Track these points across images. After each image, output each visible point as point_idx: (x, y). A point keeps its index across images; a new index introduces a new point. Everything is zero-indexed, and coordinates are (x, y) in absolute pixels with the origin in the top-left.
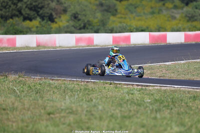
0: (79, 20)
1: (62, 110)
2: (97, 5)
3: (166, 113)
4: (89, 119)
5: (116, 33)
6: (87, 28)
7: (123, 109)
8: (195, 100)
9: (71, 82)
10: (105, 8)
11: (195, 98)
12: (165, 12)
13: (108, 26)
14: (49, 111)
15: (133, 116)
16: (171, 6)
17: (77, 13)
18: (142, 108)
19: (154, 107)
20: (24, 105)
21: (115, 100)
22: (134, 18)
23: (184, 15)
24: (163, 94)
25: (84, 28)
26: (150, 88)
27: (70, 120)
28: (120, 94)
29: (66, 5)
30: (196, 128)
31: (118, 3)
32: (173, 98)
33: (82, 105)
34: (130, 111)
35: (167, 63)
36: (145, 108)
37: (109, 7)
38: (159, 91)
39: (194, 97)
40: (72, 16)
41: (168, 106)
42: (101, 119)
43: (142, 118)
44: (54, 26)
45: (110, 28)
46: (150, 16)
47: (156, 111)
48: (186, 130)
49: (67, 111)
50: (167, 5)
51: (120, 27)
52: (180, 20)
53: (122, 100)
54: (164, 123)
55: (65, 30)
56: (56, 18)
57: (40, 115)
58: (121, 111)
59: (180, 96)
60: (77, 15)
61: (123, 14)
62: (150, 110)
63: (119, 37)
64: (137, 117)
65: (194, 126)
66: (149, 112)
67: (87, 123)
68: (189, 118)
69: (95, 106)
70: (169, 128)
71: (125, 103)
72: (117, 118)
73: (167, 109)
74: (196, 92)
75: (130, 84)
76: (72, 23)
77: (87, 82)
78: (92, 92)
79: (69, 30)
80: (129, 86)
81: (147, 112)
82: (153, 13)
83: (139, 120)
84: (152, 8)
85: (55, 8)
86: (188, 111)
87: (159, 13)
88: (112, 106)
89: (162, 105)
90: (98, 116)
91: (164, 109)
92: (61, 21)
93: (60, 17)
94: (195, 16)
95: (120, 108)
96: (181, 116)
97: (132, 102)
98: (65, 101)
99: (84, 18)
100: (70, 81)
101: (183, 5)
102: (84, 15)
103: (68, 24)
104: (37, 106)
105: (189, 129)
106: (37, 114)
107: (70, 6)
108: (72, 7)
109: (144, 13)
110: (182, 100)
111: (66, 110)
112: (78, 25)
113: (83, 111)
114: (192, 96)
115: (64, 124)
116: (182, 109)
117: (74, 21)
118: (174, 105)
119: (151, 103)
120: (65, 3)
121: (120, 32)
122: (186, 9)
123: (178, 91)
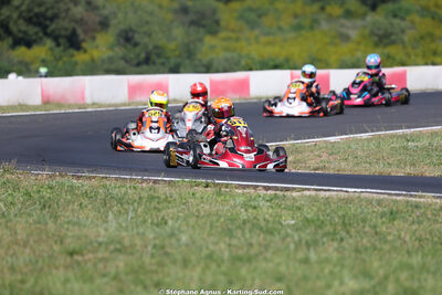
0: (136, 45)
1: (100, 244)
2: (176, 12)
3: (331, 250)
4: (161, 264)
5: (217, 71)
6: (154, 63)
7: (234, 242)
8: (394, 219)
9: (119, 184)
10: (192, 17)
11: (393, 215)
12: (325, 25)
13: (199, 56)
14: (71, 247)
15: (256, 256)
16: (336, 10)
17: (131, 30)
18: (277, 238)
19: (303, 235)
20: (16, 233)
21: (217, 221)
22: (257, 38)
23: (367, 32)
24: (323, 208)
25: (148, 61)
26: (295, 194)
27: (117, 267)
28: (227, 207)
29: (105, 12)
30: (397, 280)
31: (221, 6)
32: (344, 216)
33: (143, 234)
34: (251, 245)
35: (332, 139)
36: (284, 239)
37: (202, 15)
38: (315, 200)
39: (391, 213)
40: (119, 35)
41: (335, 233)
42: (186, 263)
43: (277, 260)
44: (80, 57)
45: (205, 61)
46: (293, 35)
47: (308, 245)
48: (374, 287)
49: (112, 247)
50: (329, 9)
51: (226, 60)
52: (359, 43)
53: (232, 220)
54: (327, 271)
55: (105, 66)
56: (84, 41)
57: (50, 257)
58: (230, 245)
59: (359, 210)
60: (130, 34)
61: (233, 31)
62: (295, 243)
63: (224, 82)
64: (265, 259)
65: (392, 278)
66: (292, 246)
67: (156, 272)
68: (381, 259)
69: (172, 235)
70: (336, 283)
71: (239, 227)
72: (223, 261)
73: (332, 240)
74: (396, 201)
75: (248, 186)
76: (119, 51)
77: (155, 182)
78: (165, 204)
79: (113, 67)
80: (247, 191)
81: (288, 247)
82: (299, 28)
83: (271, 265)
84: (296, 16)
85: (82, 20)
86: (377, 243)
87: (312, 28)
88: (210, 235)
89: (320, 232)
90: (179, 257)
91: (325, 239)
92: (97, 47)
93: (94, 38)
94: (391, 34)
95: (227, 239)
96: (364, 256)
97: (255, 225)
98: (105, 225)
99: (146, 40)
100: (116, 179)
101: (363, 9)
102: (145, 33)
103: (110, 53)
104: (44, 237)
105: (380, 283)
106: (45, 255)
107: (115, 14)
108: (120, 16)
109: (280, 28)
110: (364, 221)
111: (107, 244)
112: (132, 56)
113: (146, 247)
114: (386, 210)
115: (104, 276)
116: (365, 241)
117: (125, 47)
118: (348, 232)
119: (296, 228)
120: (104, 7)
121: (225, 71)
122: (371, 18)
123: (356, 201)
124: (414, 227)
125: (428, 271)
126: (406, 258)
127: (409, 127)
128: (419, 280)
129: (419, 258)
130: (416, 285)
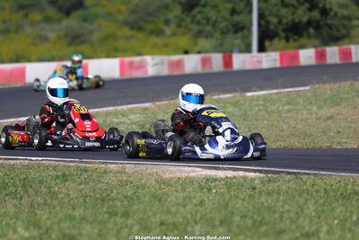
8: (66, 181)
11: (64, 178)
12: (28, 30)
23: (62, 33)
30: (61, 229)
32: (25, 179)
39: (64, 175)
41: (16, 193)
50: (31, 16)
54: (4, 223)
59: (38, 174)
73: (13, 199)
74: (69, 166)
82: (6, 32)
86: (49, 201)
87: (17, 31)
89: (4, 192)
91: (7, 198)
96: (36, 210)
101: (60, 15)
105: (47, 230)
110: (41, 182)
114: (60, 173)
116: (39, 199)
118: (26, 192)
122: (66, 22)
123: (36, 167)
124: (81, 187)
125: (87, 221)
126: (70, 212)
128: (79, 229)
129: (82, 211)
130: (74, 232)
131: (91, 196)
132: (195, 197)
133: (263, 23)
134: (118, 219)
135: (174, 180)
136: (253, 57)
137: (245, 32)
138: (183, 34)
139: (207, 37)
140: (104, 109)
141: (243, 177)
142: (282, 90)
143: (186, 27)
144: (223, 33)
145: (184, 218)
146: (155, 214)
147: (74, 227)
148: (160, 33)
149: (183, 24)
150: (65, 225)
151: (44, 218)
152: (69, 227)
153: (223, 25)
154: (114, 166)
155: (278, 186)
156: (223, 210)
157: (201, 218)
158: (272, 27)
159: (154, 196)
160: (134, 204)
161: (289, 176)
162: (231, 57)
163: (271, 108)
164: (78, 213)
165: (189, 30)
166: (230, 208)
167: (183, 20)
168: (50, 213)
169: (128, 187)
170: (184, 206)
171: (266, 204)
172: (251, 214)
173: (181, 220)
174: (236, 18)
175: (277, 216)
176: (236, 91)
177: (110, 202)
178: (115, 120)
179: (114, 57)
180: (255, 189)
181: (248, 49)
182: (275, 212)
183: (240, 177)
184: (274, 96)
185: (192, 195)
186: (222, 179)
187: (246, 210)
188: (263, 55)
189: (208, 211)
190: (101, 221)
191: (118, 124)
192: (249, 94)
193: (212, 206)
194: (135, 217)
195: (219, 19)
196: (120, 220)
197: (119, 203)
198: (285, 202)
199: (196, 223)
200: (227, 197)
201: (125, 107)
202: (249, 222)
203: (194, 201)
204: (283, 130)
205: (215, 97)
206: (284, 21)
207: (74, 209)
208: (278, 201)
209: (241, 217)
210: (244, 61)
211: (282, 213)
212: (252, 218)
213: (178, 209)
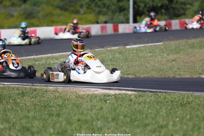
8: (24, 96)
12: (2, 10)
16: (8, 3)
23: (22, 12)
30: (21, 123)
59: (8, 92)
74: (26, 88)
86: (14, 107)
96: (7, 113)
101: (20, 2)
110: (10, 97)
114: (21, 92)
116: (9, 106)
118: (2, 102)
122: (23, 6)
123: (7, 88)
124: (33, 99)
125: (36, 119)
126: (27, 114)
127: (36, 55)
128: (32, 123)
129: (33, 113)
130: (29, 125)
131: (38, 105)
132: (97, 106)
133: (136, 6)
134: (53, 118)
135: (86, 96)
136: (130, 26)
137: (126, 12)
138: (91, 13)
139: (104, 15)
140: (46, 55)
141: (125, 94)
142: (147, 45)
143: (92, 9)
144: (113, 12)
145: (91, 117)
146: (75, 115)
147: (29, 122)
148: (77, 12)
149: (90, 7)
150: (23, 121)
151: (12, 117)
152: (26, 122)
153: (113, 7)
154: (51, 88)
155: (145, 99)
156: (113, 113)
157: (101, 117)
158: (141, 9)
159: (74, 105)
160: (63, 109)
161: (150, 93)
162: (117, 26)
163: (141, 55)
164: (31, 114)
165: (94, 10)
166: (117, 112)
167: (90, 5)
168: (15, 114)
169: (59, 99)
170: (91, 111)
171: (138, 109)
172: (129, 115)
173: (89, 118)
174: (121, 4)
175: (144, 116)
176: (121, 45)
177: (49, 108)
178: (52, 62)
179: (51, 26)
180: (131, 100)
181: (127, 22)
182: (143, 114)
183: (123, 94)
184: (142, 48)
185: (96, 104)
186: (113, 95)
187: (126, 113)
188: (136, 25)
189: (105, 113)
190: (44, 119)
191: (53, 64)
192: (128, 47)
193: (107, 110)
194: (64, 117)
195: (111, 4)
196: (55, 118)
197: (54, 109)
198: (148, 108)
199: (98, 120)
200: (116, 105)
201: (57, 54)
202: (128, 119)
203: (97, 108)
204: (147, 68)
205: (109, 49)
206: (148, 5)
207: (28, 112)
208: (144, 107)
209: (124, 117)
210: (125, 28)
211: (147, 114)
212: (130, 117)
213: (88, 112)
